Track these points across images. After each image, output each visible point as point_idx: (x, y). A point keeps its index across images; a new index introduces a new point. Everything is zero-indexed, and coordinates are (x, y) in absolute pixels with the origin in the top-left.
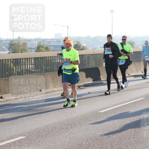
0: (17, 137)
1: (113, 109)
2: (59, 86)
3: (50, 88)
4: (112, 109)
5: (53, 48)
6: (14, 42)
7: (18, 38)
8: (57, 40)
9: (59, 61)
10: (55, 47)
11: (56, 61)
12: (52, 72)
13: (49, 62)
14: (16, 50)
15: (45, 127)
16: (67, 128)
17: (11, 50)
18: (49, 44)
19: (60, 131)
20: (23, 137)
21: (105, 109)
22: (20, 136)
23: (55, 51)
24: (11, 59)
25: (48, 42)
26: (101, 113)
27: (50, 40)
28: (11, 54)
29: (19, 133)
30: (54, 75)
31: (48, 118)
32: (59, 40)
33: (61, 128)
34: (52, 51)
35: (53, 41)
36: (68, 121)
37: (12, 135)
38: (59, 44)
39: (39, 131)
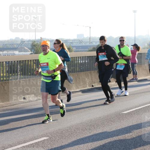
0: (40, 138)
1: (137, 110)
2: (82, 86)
3: (73, 89)
4: (135, 110)
5: (75, 48)
6: (36, 43)
7: (40, 38)
8: (79, 40)
9: (81, 62)
10: (77, 47)
11: (79, 61)
12: (75, 72)
13: (72, 63)
14: (39, 51)
15: (68, 127)
16: (90, 129)
17: (33, 50)
18: (71, 44)
19: (83, 132)
20: (45, 138)
21: (128, 110)
22: (43, 137)
23: (77, 51)
24: (33, 60)
25: (70, 42)
26: (124, 113)
27: (72, 40)
28: (33, 54)
29: (42, 134)
30: (76, 75)
31: (71, 119)
32: (82, 41)
33: (84, 129)
34: (75, 52)
35: (75, 41)
36: (91, 122)
37: (35, 136)
38: (81, 45)
39: (62, 131)
